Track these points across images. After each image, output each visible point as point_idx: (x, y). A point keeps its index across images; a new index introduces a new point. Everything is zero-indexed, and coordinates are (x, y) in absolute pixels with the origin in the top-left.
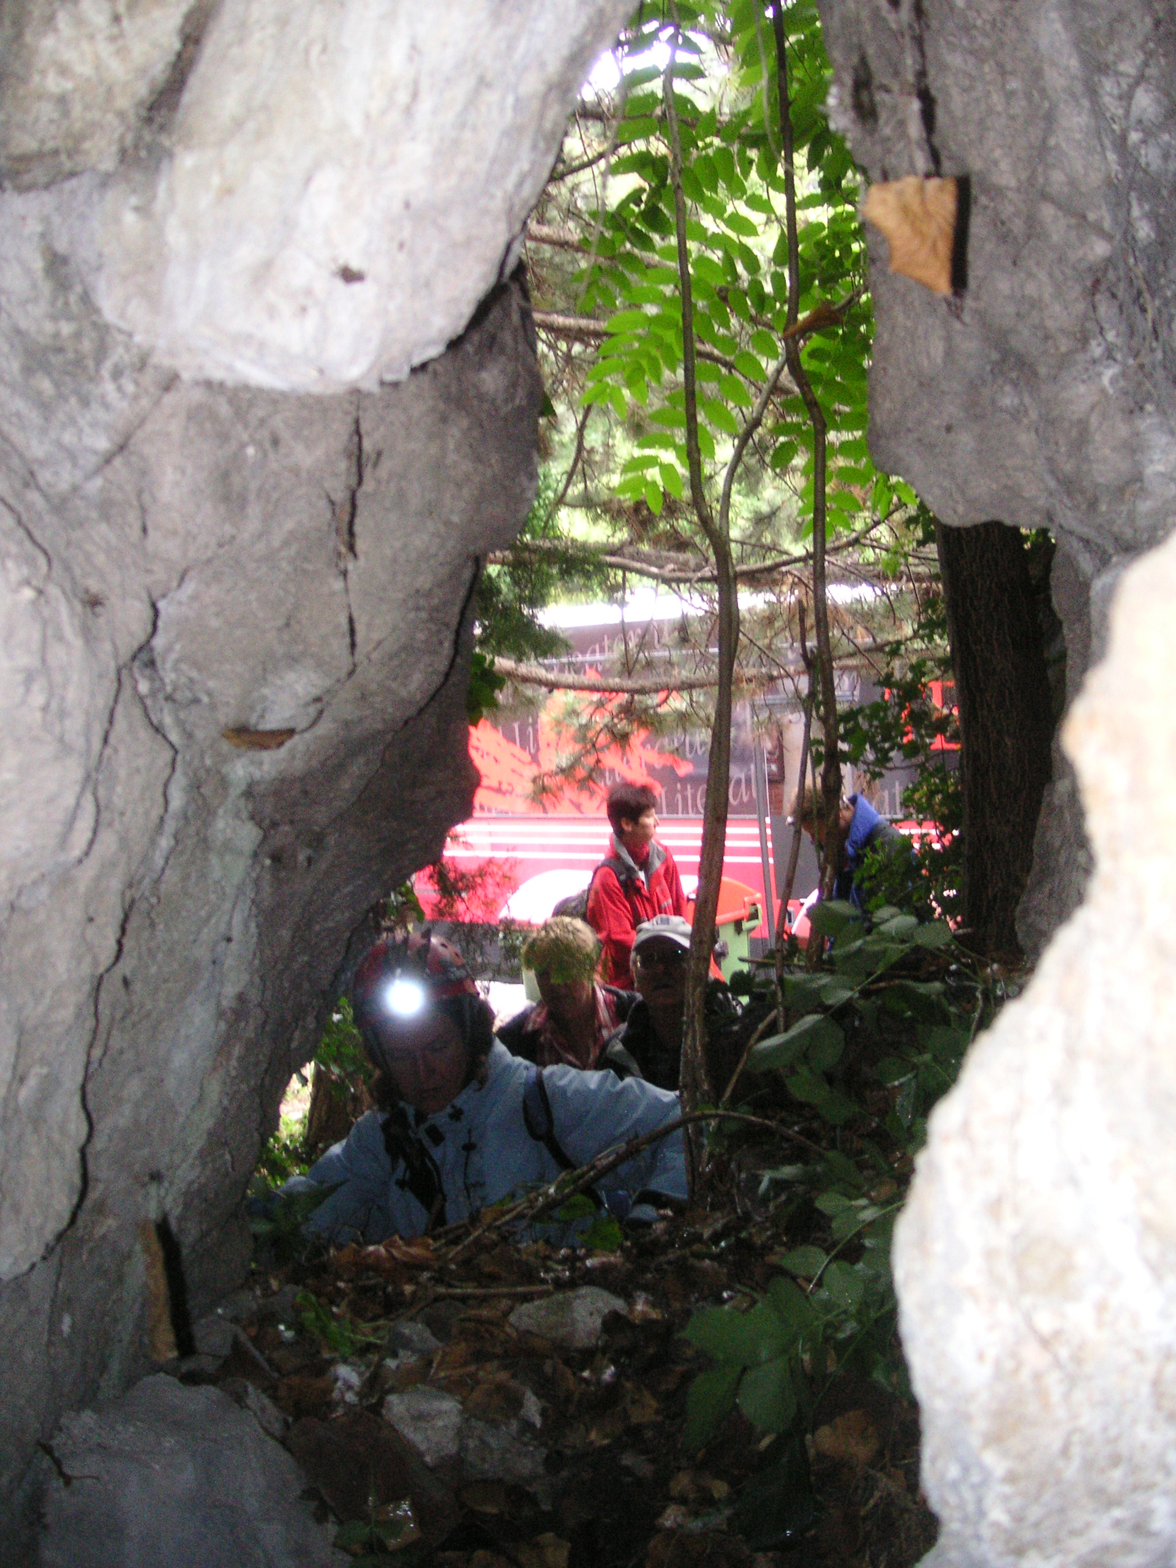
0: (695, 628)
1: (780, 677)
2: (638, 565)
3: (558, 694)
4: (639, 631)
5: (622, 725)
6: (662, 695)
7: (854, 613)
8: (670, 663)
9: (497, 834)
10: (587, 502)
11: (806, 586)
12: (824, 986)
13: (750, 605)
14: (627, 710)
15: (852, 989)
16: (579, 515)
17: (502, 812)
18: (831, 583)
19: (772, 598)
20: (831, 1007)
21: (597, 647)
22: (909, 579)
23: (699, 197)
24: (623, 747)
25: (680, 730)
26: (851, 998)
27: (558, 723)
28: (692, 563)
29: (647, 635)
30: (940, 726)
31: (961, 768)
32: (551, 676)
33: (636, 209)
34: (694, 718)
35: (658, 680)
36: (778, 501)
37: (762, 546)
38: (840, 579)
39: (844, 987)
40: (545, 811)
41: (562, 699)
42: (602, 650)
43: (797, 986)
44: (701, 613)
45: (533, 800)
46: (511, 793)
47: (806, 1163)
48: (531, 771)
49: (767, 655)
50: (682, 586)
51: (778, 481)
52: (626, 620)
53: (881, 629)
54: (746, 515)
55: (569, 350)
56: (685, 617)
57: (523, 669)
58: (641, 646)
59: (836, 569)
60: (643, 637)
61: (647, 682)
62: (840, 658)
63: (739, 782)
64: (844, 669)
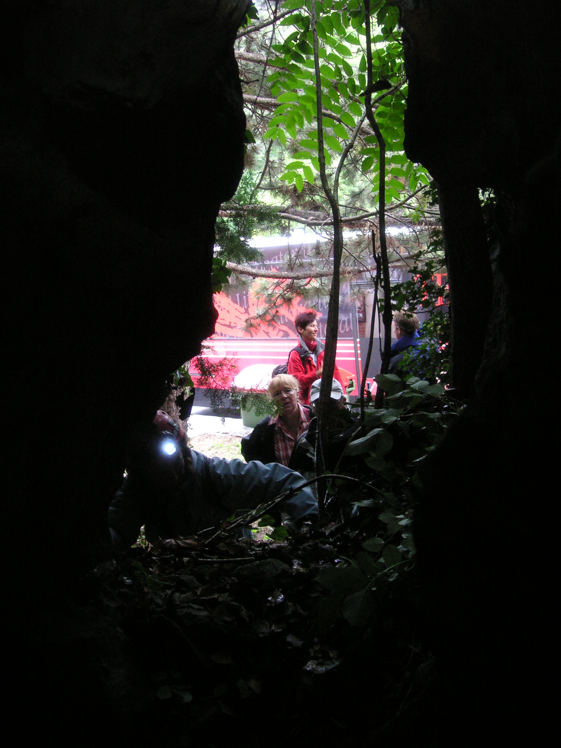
0: (324, 247)
1: (364, 271)
2: (296, 217)
3: (257, 280)
4: (297, 250)
5: (288, 295)
6: (308, 280)
7: (398, 240)
8: (311, 265)
9: (229, 347)
10: (271, 187)
11: (376, 227)
12: (384, 414)
13: (350, 236)
14: (291, 287)
15: (396, 416)
16: (268, 193)
17: (231, 337)
18: (389, 226)
19: (360, 233)
20: (387, 424)
21: (276, 257)
22: (426, 224)
23: (325, 37)
24: (289, 306)
25: (316, 297)
26: (396, 421)
27: (258, 293)
28: (322, 216)
29: (300, 252)
30: (440, 292)
31: (450, 313)
32: (254, 271)
33: (295, 43)
34: (323, 291)
35: (305, 273)
36: (363, 186)
37: (355, 208)
38: (393, 224)
39: (393, 415)
40: (252, 336)
41: (260, 282)
42: (279, 259)
43: (370, 415)
44: (326, 240)
45: (246, 330)
46: (235, 327)
47: (374, 499)
48: (246, 317)
49: (357, 260)
50: (317, 228)
51: (363, 177)
52: (290, 244)
53: (412, 248)
54: (348, 193)
55: (262, 113)
56: (318, 242)
57: (240, 267)
58: (297, 257)
59: (391, 219)
60: (298, 252)
61: (300, 274)
62: (392, 262)
63: (344, 322)
64: (395, 267)
